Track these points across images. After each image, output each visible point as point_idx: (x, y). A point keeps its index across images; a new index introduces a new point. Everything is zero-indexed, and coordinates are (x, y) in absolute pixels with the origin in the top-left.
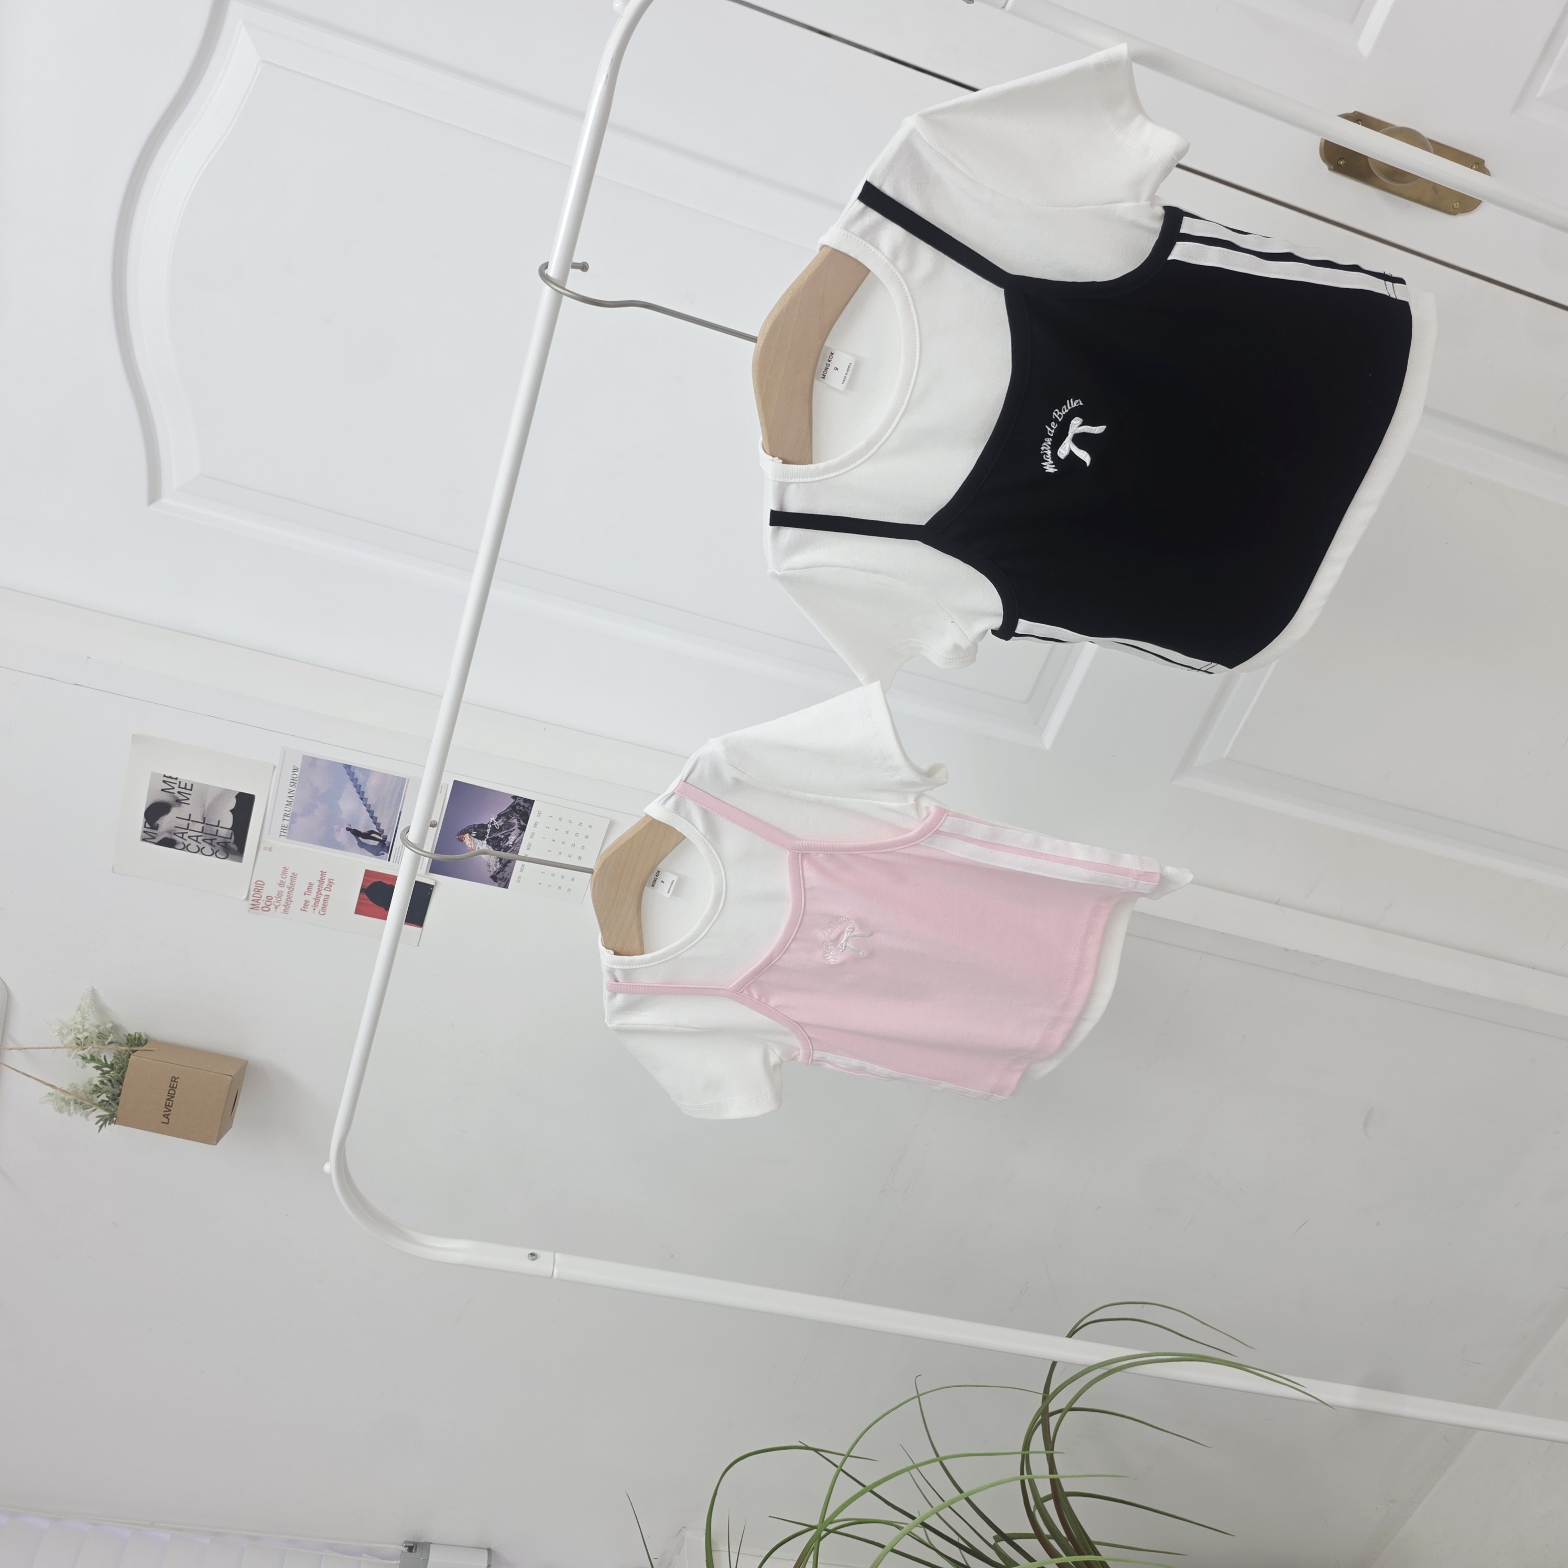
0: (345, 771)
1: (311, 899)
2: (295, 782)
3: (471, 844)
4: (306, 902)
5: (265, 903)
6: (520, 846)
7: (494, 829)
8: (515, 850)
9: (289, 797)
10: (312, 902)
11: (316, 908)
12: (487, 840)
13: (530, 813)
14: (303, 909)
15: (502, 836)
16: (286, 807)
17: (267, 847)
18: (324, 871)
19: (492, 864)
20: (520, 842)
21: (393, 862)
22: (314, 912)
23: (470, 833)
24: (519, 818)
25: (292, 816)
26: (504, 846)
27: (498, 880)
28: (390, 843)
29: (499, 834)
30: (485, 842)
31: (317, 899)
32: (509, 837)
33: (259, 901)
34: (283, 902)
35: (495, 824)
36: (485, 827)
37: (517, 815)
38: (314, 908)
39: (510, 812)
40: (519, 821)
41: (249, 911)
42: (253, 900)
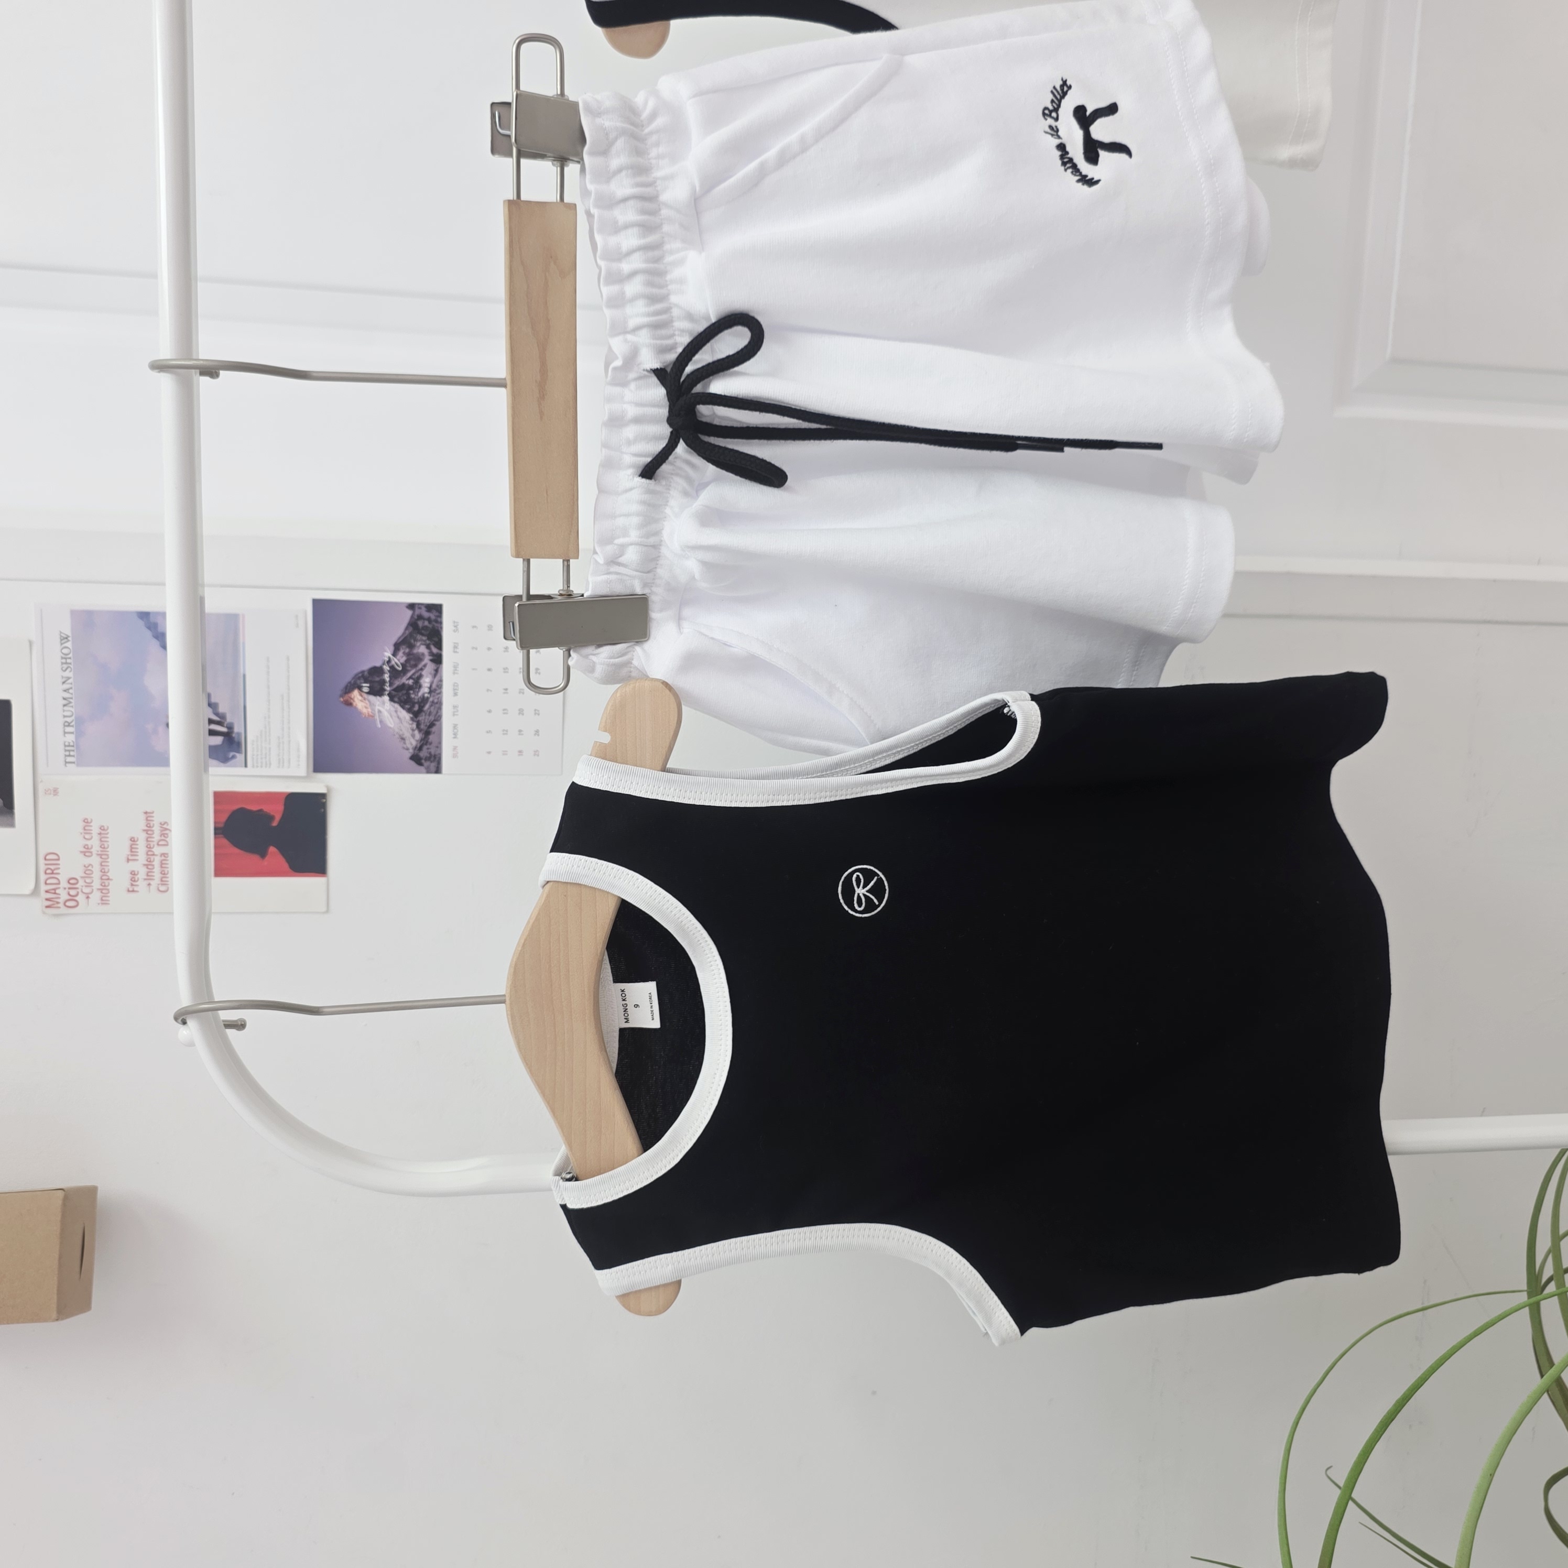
0: (141, 623)
1: (138, 866)
2: (69, 661)
3: (366, 708)
4: (133, 873)
5: (69, 894)
6: (440, 693)
7: (395, 673)
8: (436, 701)
9: (65, 691)
10: (142, 872)
11: (152, 882)
12: (389, 695)
13: (441, 628)
14: (131, 889)
15: (411, 682)
16: (64, 711)
17: (49, 789)
18: (148, 811)
19: (407, 734)
20: (440, 686)
21: (253, 766)
22: (149, 888)
23: (360, 688)
24: (428, 642)
25: (76, 723)
26: (416, 701)
27: (423, 761)
28: (239, 734)
29: (405, 680)
30: (386, 698)
31: (149, 865)
32: (422, 681)
33: (57, 891)
34: (97, 884)
35: (393, 663)
36: (377, 671)
37: (424, 638)
38: (147, 882)
39: (411, 635)
40: (428, 647)
41: (44, 913)
42: (47, 892)
